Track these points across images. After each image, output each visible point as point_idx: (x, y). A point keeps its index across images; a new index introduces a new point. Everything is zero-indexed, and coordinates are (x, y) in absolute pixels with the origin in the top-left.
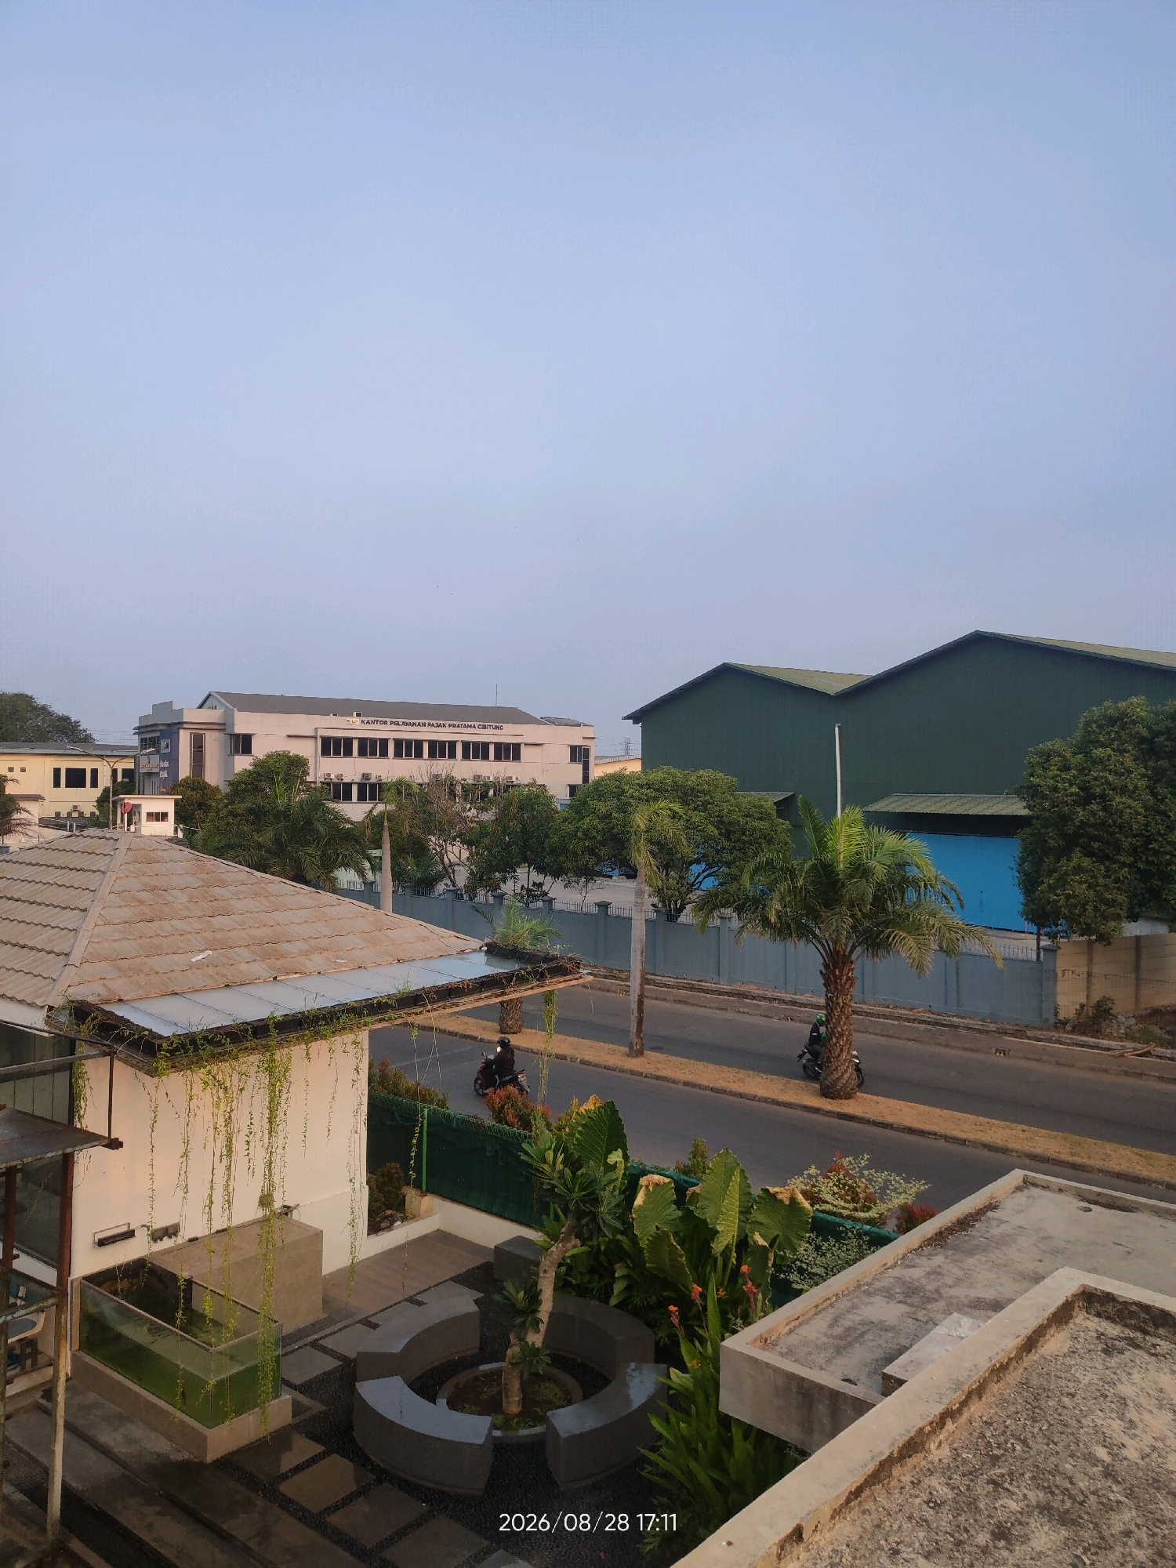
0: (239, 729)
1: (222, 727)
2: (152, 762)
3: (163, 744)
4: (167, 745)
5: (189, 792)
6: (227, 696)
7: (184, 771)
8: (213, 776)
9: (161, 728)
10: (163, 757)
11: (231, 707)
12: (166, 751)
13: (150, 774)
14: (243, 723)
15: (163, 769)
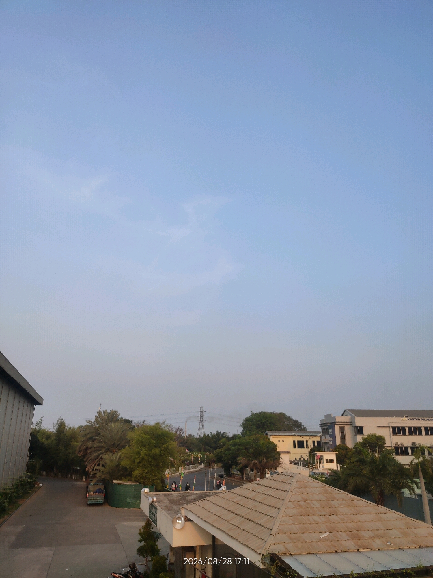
0: (358, 424)
1: (350, 424)
2: (327, 439)
3: (330, 431)
4: (331, 431)
5: (341, 451)
6: (352, 411)
7: (338, 442)
8: (350, 444)
9: (328, 424)
10: (330, 436)
11: (354, 415)
12: (331, 433)
13: (326, 443)
14: (359, 422)
15: (331, 441)
